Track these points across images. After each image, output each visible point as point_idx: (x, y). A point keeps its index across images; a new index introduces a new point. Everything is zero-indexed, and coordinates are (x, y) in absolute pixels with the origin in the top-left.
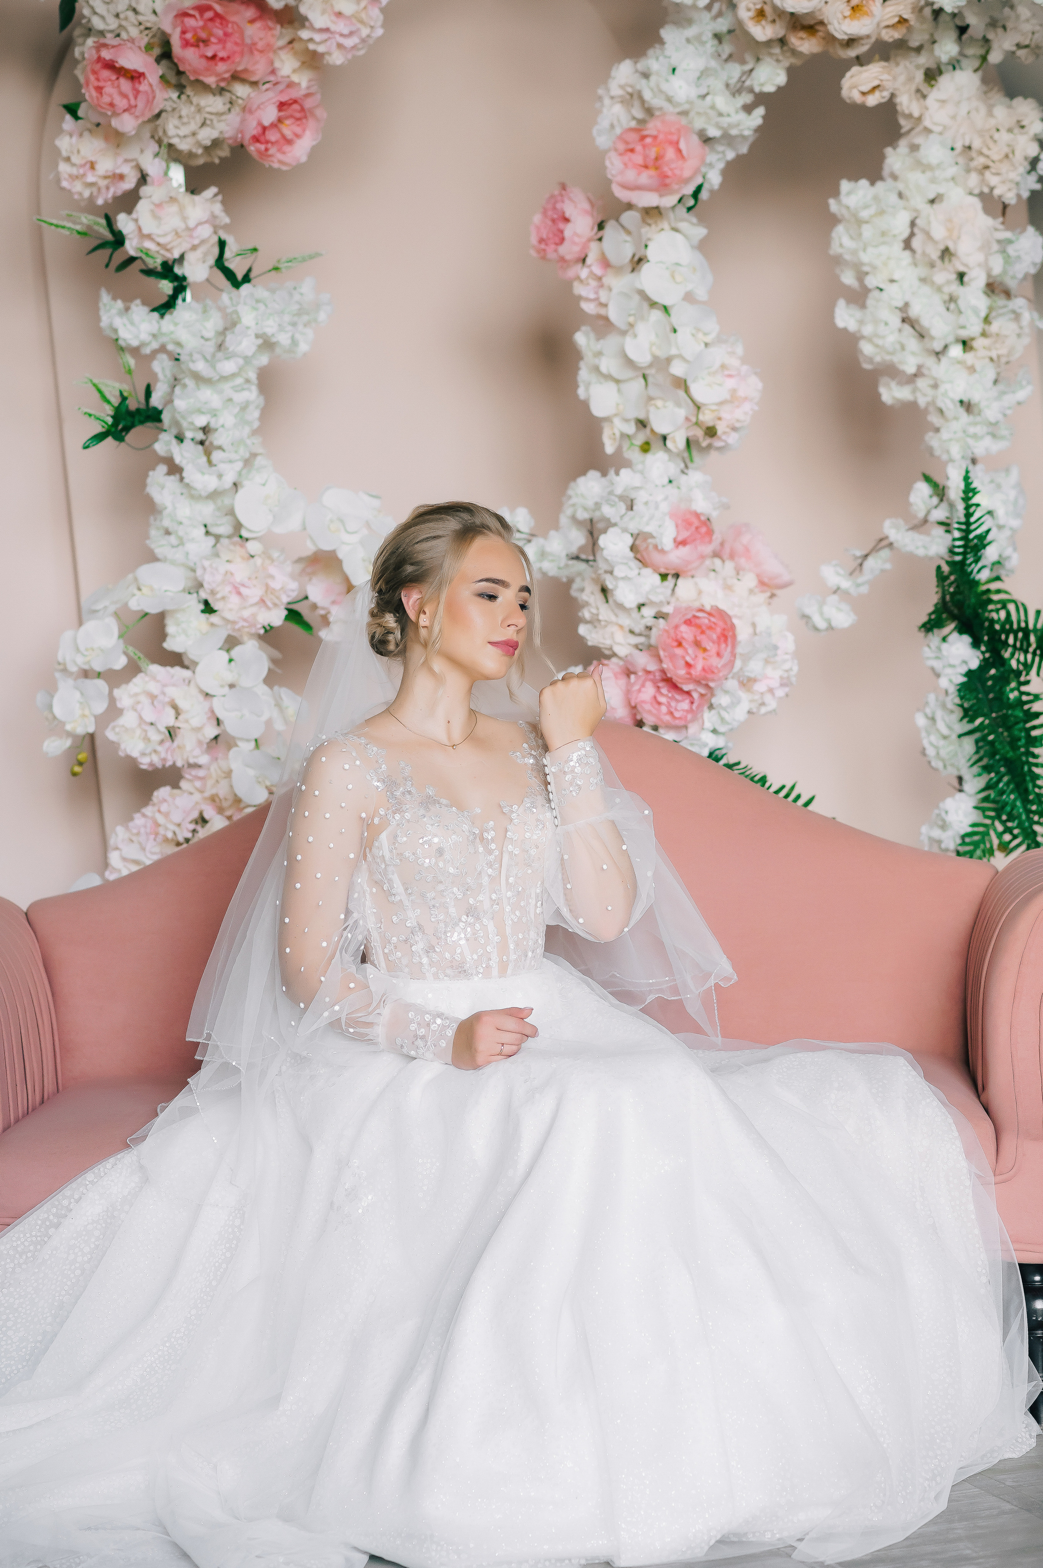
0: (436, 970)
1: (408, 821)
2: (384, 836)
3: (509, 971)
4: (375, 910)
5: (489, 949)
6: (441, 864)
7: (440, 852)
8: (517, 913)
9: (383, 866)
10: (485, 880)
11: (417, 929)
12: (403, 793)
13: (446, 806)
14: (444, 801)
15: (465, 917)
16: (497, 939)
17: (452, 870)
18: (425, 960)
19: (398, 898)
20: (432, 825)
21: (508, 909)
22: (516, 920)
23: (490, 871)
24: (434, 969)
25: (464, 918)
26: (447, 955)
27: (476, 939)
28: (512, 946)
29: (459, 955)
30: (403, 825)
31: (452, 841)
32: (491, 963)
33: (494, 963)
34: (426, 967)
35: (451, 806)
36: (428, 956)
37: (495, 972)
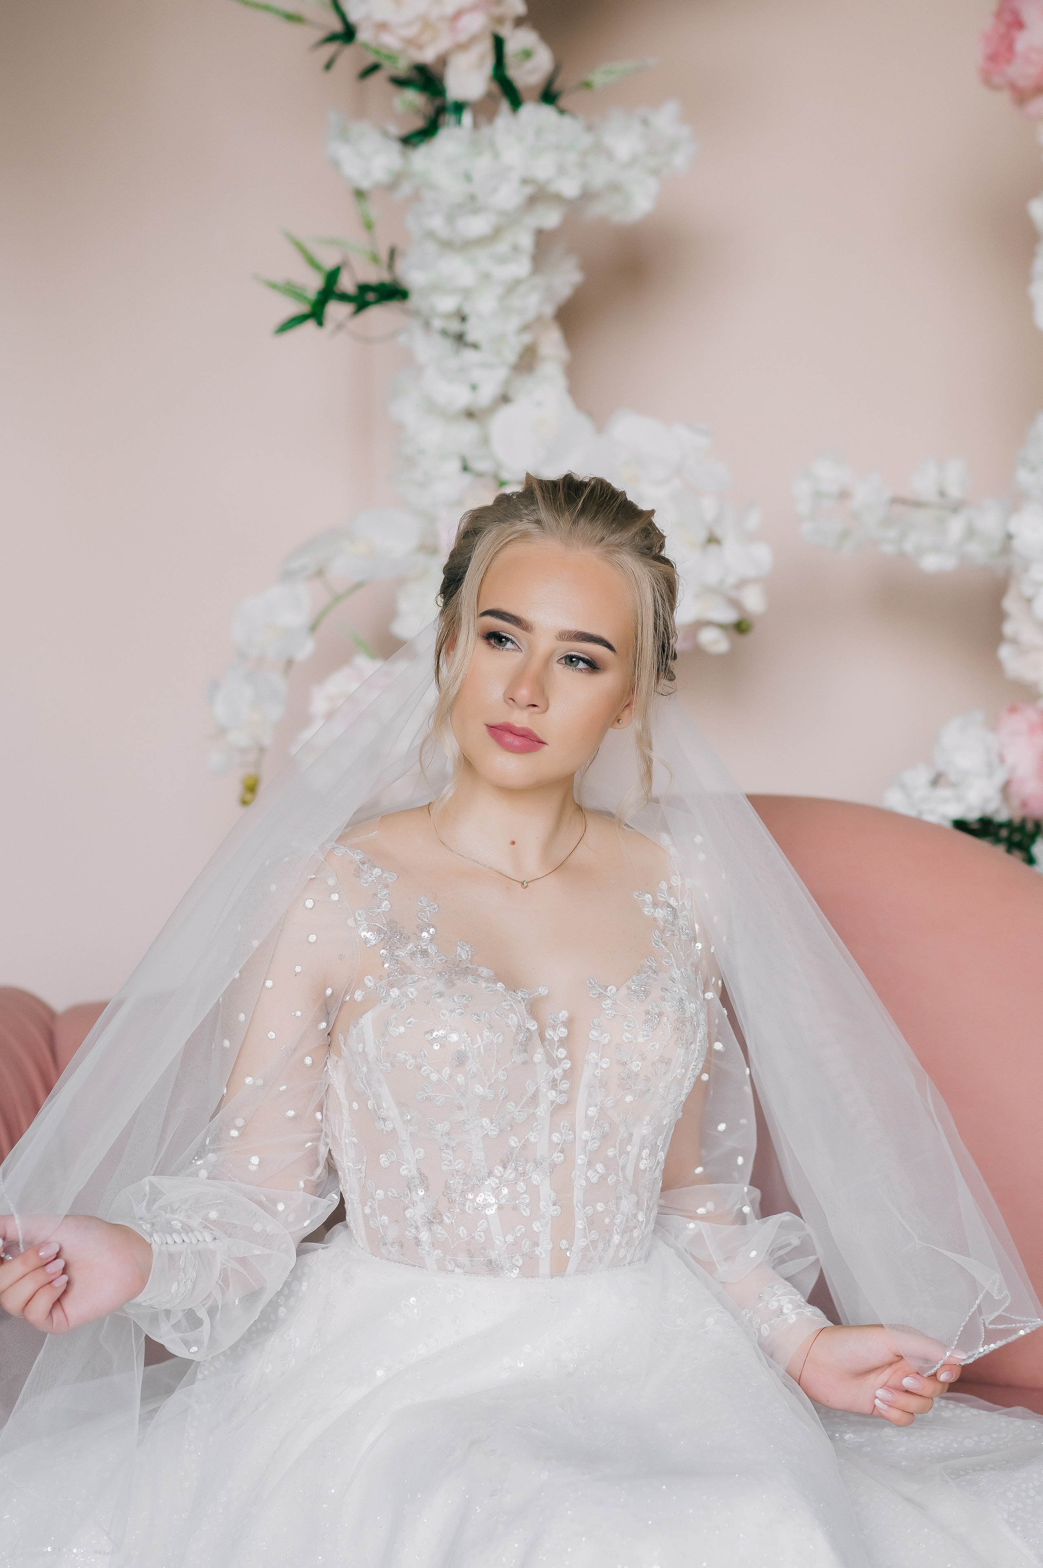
0: (442, 1255)
1: (412, 1001)
2: (367, 1021)
3: (571, 1267)
4: (355, 1140)
5: (536, 1226)
6: (460, 1079)
7: (461, 1059)
8: (600, 1168)
9: (365, 1069)
10: (542, 1111)
11: (417, 1182)
12: (413, 954)
13: (487, 980)
14: (485, 972)
15: (501, 1169)
16: (554, 1211)
17: (481, 1089)
18: (424, 1236)
19: (389, 1126)
20: (452, 1011)
21: (581, 1159)
22: (594, 1180)
23: (552, 1095)
24: (438, 1252)
25: (498, 1170)
26: (462, 1231)
27: (515, 1208)
28: (579, 1225)
29: (482, 1234)
30: (403, 1007)
31: (482, 1040)
32: (538, 1251)
33: (544, 1250)
34: (427, 1248)
35: (495, 982)
36: (430, 1230)
37: (545, 1267)
